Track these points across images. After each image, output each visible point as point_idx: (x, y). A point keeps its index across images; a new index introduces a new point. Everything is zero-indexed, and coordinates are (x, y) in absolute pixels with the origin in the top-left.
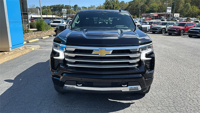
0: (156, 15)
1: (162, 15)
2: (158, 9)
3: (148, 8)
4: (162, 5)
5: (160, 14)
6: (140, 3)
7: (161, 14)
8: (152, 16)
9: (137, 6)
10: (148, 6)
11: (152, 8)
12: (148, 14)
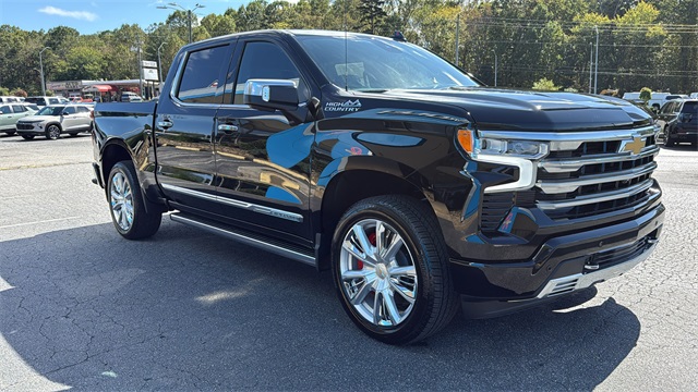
0: (106, 88)
1: (127, 88)
2: (103, 68)
3: (63, 63)
4: (114, 54)
5: (119, 85)
6: (23, 44)
7: (123, 85)
8: (91, 90)
9: (13, 52)
10: (62, 54)
11: (80, 65)
12: (71, 84)
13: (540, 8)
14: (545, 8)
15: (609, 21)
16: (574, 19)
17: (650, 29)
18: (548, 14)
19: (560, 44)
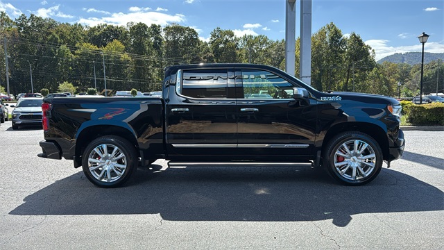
13: (54, 36)
14: (57, 36)
15: (97, 49)
16: (76, 45)
17: (122, 56)
18: (59, 41)
19: (70, 60)
